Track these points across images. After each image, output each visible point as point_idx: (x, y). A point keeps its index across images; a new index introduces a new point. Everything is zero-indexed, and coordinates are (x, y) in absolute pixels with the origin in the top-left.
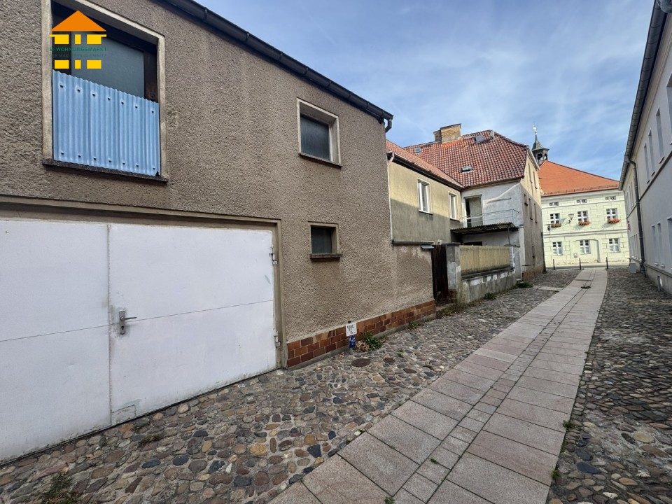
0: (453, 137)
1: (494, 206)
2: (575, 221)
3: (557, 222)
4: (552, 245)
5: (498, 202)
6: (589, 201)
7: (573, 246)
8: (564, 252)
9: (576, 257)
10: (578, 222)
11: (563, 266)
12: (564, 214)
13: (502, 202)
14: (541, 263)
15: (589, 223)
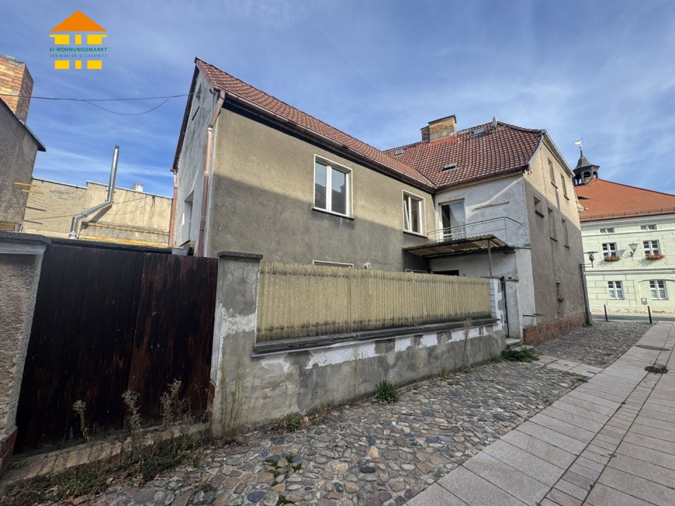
0: (444, 134)
1: (483, 215)
2: (641, 253)
3: (613, 254)
4: (607, 285)
5: (489, 210)
6: (659, 227)
7: (639, 287)
8: (626, 296)
9: (645, 303)
10: (644, 256)
11: (625, 314)
12: (622, 243)
13: (495, 208)
14: (581, 311)
15: (662, 257)
